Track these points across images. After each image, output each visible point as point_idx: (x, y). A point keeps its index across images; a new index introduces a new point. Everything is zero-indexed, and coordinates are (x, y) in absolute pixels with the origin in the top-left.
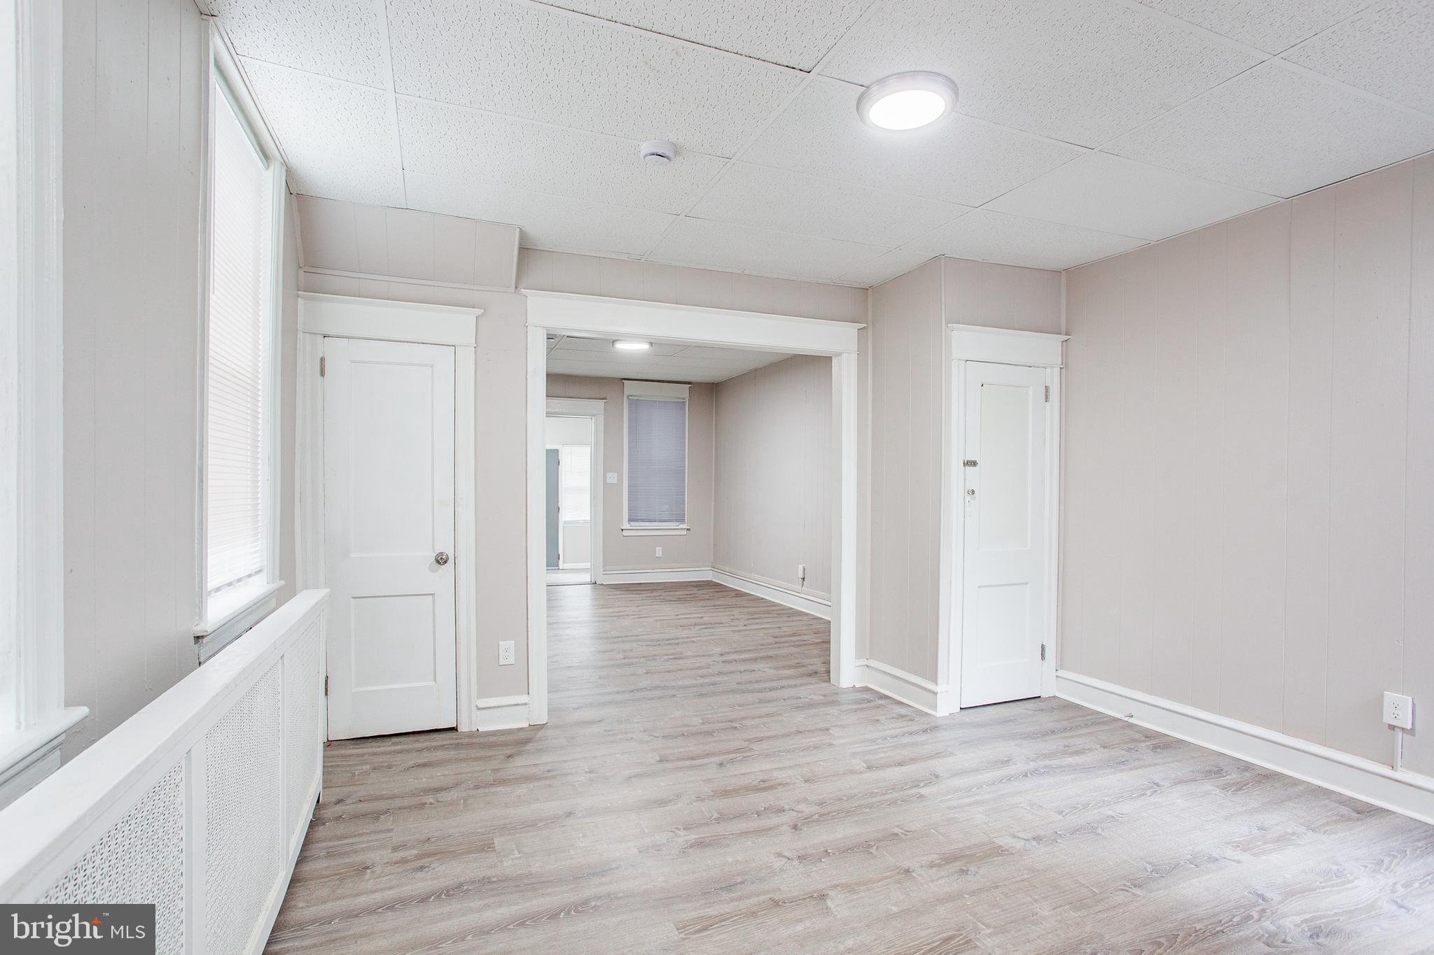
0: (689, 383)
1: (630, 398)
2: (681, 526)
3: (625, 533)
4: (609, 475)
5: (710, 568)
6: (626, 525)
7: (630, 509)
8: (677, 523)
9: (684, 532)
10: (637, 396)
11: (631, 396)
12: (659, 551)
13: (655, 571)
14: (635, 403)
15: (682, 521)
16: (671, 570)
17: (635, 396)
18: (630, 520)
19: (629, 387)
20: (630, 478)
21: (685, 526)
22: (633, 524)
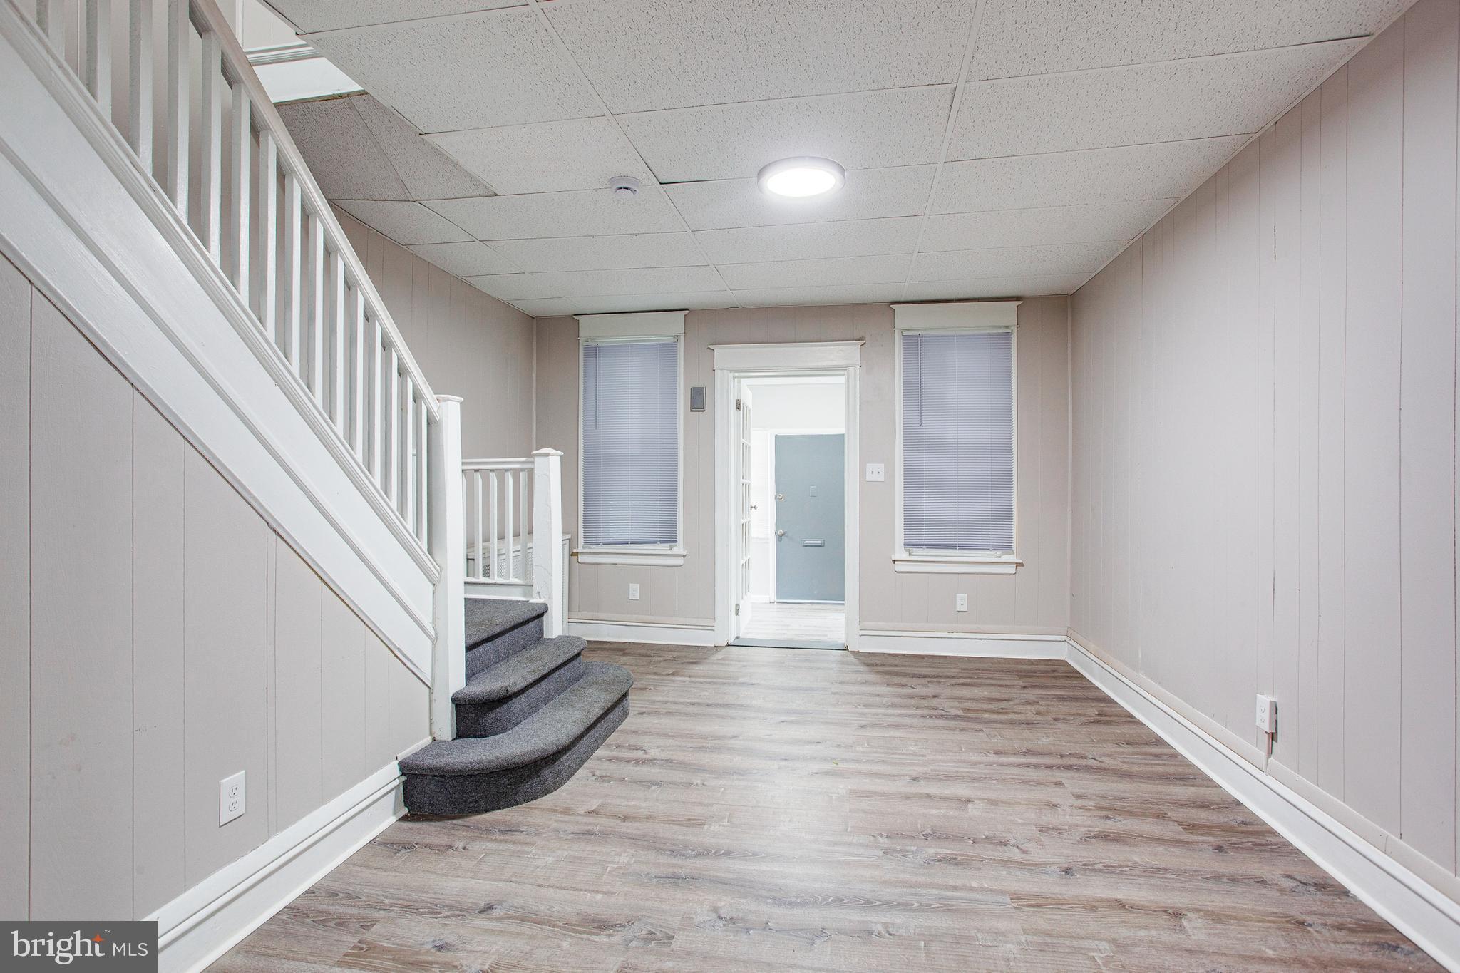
0: (1018, 298)
1: (904, 333)
2: (1005, 558)
3: (899, 567)
4: (870, 467)
5: (1064, 638)
6: (901, 553)
7: (908, 526)
8: (999, 553)
9: (1012, 569)
10: (918, 330)
11: (905, 330)
12: (962, 602)
13: (955, 635)
14: (914, 343)
15: (1007, 548)
16: (985, 636)
17: (914, 330)
18: (908, 545)
19: (905, 318)
20: (907, 472)
21: (1012, 558)
22: (916, 551)
